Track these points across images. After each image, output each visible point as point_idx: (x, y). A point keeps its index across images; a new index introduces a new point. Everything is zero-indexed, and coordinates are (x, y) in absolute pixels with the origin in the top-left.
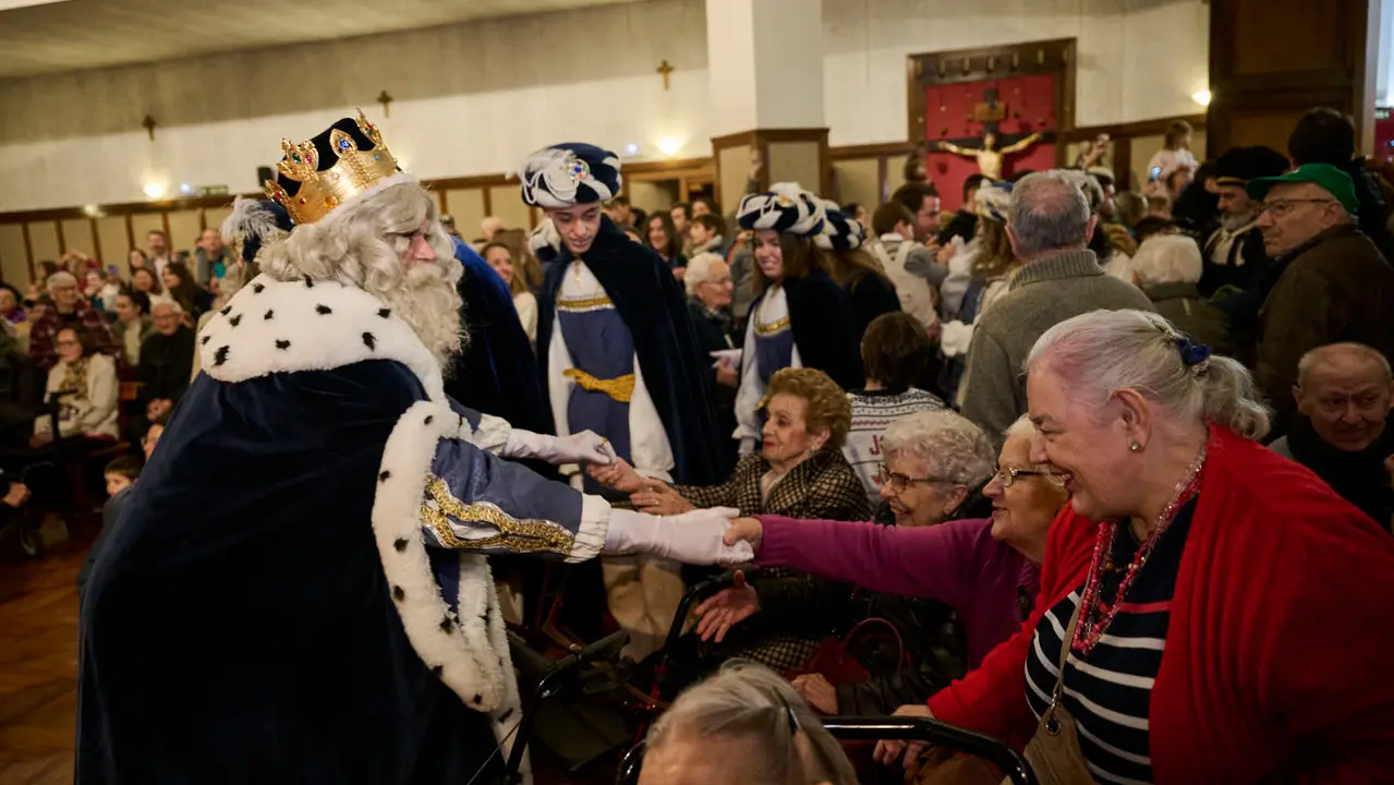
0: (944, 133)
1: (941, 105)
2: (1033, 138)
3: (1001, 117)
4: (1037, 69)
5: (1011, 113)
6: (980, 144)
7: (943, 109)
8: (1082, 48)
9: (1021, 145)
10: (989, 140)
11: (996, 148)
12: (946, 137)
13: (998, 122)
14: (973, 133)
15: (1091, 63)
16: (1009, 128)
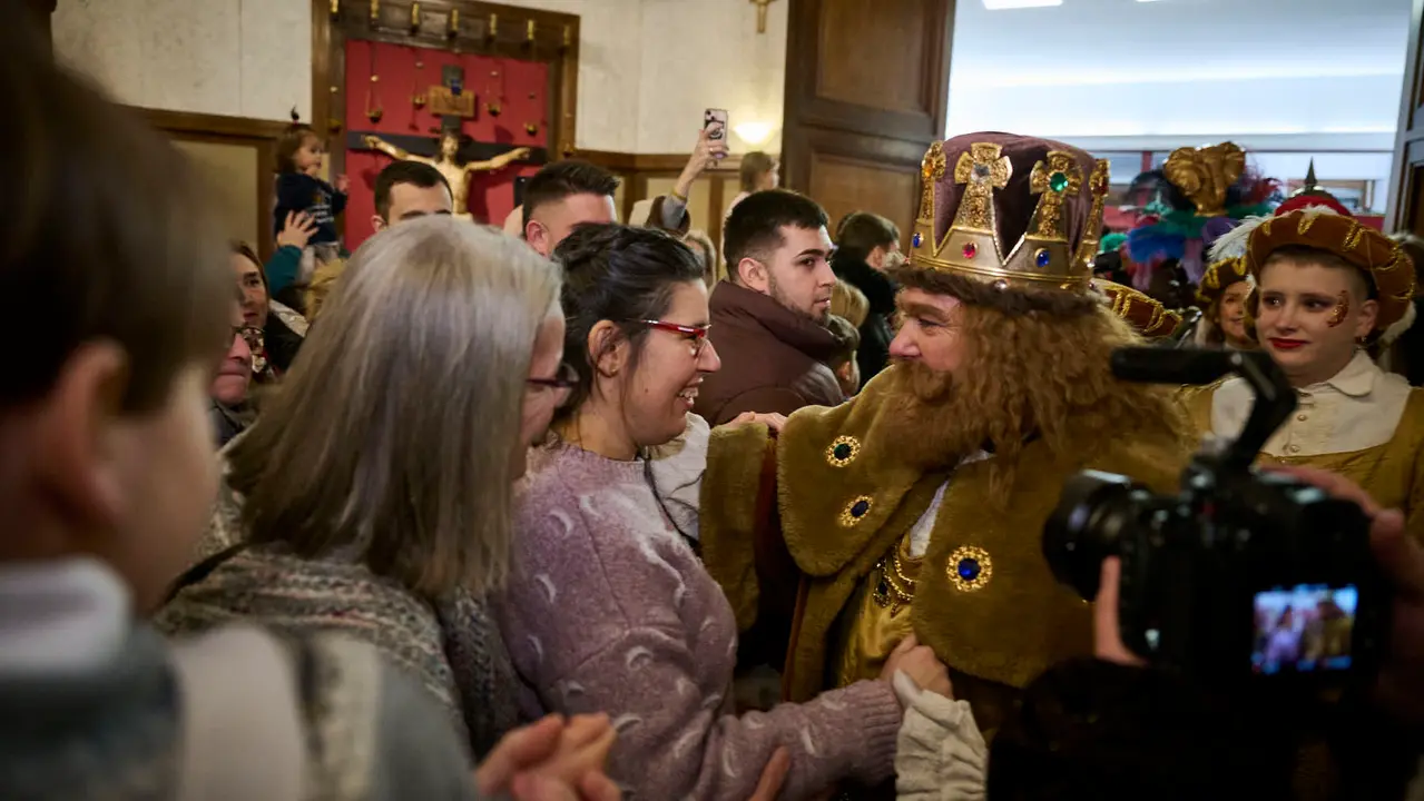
0: (375, 120)
1: (372, 75)
2: (515, 154)
3: (470, 113)
4: (524, 50)
5: (485, 107)
6: (433, 149)
7: (374, 79)
8: (587, 34)
9: (498, 162)
10: (449, 145)
11: (459, 160)
12: (379, 128)
13: (464, 119)
14: (424, 132)
15: (599, 60)
16: (482, 132)
